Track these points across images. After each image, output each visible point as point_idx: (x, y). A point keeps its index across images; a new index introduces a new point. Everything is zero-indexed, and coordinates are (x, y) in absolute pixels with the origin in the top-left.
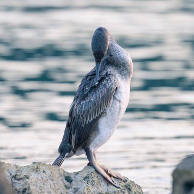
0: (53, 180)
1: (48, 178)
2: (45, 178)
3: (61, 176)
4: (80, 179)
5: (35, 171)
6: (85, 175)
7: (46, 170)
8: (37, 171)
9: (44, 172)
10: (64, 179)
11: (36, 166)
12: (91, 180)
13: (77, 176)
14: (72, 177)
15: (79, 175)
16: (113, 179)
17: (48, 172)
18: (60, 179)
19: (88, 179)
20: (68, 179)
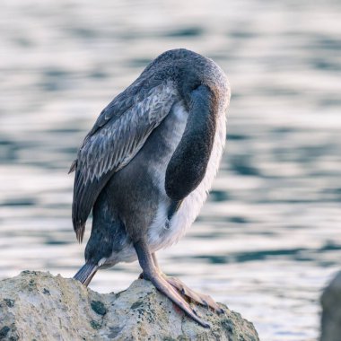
0: (65, 309)
1: (55, 306)
2: (48, 306)
3: (84, 300)
4: (124, 308)
5: (26, 291)
6: (135, 299)
7: (51, 289)
8: (30, 290)
9: (46, 292)
10: (89, 307)
11: (28, 279)
12: (147, 309)
13: (116, 302)
14: (107, 303)
15: (121, 298)
16: (195, 308)
17: (55, 293)
18: (80, 307)
19: (140, 308)
20: (98, 307)
